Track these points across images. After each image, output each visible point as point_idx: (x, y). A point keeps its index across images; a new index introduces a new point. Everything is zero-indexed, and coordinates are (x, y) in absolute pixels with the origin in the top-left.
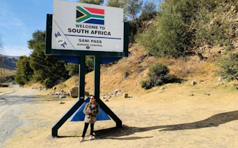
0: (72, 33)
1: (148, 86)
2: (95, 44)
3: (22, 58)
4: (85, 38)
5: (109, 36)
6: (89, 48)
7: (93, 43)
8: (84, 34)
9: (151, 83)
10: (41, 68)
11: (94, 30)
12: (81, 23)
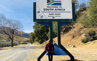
0: (45, 11)
1: (85, 42)
2: (57, 15)
3: (31, 33)
4: (52, 13)
5: (64, 11)
6: (54, 18)
7: (56, 15)
8: (51, 11)
9: (87, 40)
10: (38, 36)
11: (56, 8)
12: (50, 6)
